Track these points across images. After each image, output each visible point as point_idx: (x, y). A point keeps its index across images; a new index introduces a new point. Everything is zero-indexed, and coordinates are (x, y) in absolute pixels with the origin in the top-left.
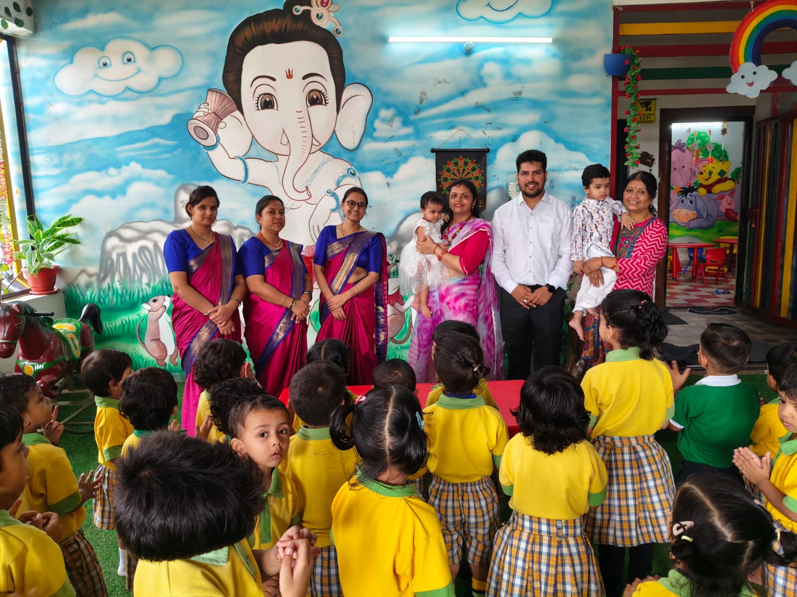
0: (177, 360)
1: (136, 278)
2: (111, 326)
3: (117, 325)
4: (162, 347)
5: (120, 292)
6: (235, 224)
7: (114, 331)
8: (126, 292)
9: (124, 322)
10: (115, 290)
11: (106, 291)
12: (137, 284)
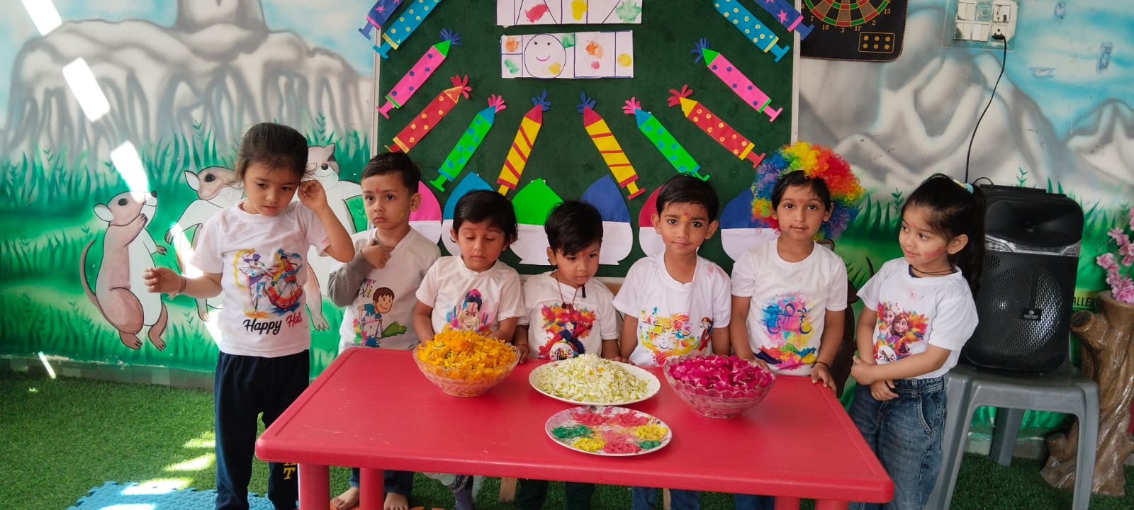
0: (163, 337)
1: (85, 148)
2: (25, 249)
3: (40, 248)
4: (133, 305)
5: (47, 175)
6: (312, 44)
7: (31, 261)
8: (62, 176)
9: (54, 243)
10: (38, 170)
11: (19, 170)
12: (85, 161)
